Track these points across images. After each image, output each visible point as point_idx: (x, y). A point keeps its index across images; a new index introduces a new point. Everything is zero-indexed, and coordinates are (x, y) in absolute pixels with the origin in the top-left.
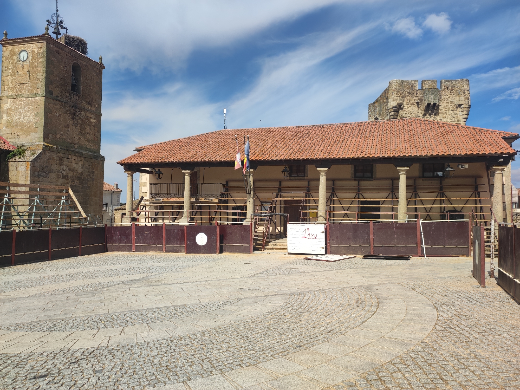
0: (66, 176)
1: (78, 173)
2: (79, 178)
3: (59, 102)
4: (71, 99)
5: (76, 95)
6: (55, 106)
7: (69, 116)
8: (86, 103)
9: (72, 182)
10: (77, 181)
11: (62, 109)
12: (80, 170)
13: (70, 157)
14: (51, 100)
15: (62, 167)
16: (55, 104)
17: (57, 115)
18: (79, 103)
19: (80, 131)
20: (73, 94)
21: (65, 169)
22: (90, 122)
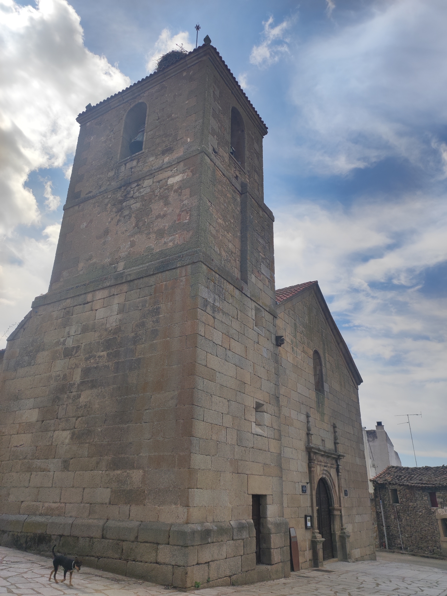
0: (73, 348)
1: (106, 330)
2: (108, 344)
3: (92, 200)
5: (131, 160)
6: (82, 213)
7: (112, 210)
8: (157, 156)
9: (87, 359)
10: (102, 354)
11: (97, 208)
12: (113, 321)
13: (89, 297)
14: (75, 207)
15: (67, 329)
16: (83, 209)
17: (85, 225)
18: (139, 169)
19: (137, 225)
20: (125, 164)
21: (72, 333)
22: (166, 189)
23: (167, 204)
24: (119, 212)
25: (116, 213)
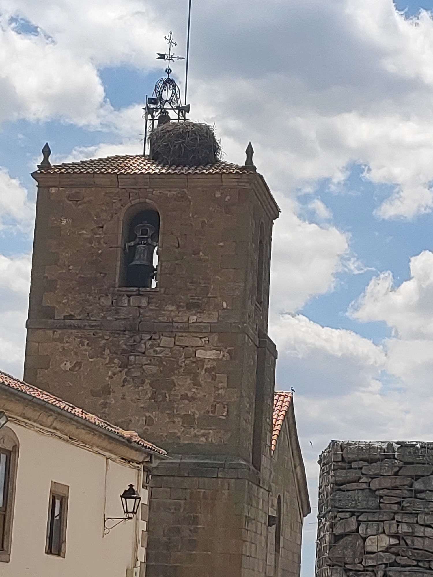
3: (75, 331)
4: (117, 312)
5: (139, 295)
6: (60, 345)
7: (111, 360)
8: (178, 307)
11: (86, 347)
14: (47, 331)
16: (61, 340)
17: (69, 366)
18: (151, 313)
19: (153, 397)
20: (129, 296)
22: (193, 362)
23: (196, 383)
24: (124, 368)
25: (120, 367)
